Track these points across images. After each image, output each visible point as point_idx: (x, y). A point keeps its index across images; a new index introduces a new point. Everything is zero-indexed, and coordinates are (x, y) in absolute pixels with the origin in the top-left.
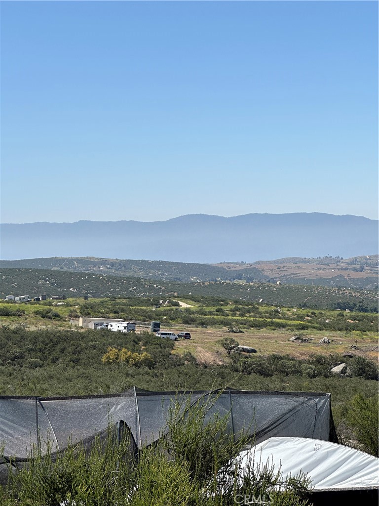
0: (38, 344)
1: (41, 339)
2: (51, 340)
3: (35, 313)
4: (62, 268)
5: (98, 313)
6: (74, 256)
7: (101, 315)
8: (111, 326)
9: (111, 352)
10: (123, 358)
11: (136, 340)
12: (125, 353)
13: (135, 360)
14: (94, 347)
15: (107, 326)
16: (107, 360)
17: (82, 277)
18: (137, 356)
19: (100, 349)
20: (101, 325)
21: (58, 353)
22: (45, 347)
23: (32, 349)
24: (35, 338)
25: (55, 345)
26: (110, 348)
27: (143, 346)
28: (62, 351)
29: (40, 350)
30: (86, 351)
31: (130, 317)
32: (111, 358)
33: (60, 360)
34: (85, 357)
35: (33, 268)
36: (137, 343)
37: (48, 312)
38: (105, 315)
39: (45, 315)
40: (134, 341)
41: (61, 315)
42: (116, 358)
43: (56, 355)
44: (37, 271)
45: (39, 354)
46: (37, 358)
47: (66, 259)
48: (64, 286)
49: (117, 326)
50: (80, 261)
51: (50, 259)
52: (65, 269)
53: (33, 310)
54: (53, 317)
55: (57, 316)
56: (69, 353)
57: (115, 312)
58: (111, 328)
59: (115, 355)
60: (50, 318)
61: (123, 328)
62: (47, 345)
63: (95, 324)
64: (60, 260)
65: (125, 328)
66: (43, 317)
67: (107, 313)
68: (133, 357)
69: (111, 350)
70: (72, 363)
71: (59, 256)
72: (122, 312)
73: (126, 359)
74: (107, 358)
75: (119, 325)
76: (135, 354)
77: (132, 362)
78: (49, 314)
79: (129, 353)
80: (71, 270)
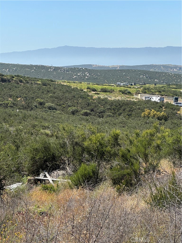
0: (113, 106)
1: (115, 104)
2: (120, 105)
3: (119, 91)
4: (155, 70)
5: (150, 92)
6: (162, 64)
7: (151, 93)
8: (153, 98)
9: (147, 111)
10: (152, 114)
11: (161, 106)
12: (154, 112)
13: (158, 116)
14: (139, 109)
15: (151, 98)
16: (144, 115)
17: (161, 74)
18: (159, 114)
19: (142, 110)
20: (148, 98)
21: (121, 111)
22: (116, 108)
23: (110, 109)
24: (112, 103)
25: (121, 107)
26: (146, 109)
27: (164, 109)
28: (124, 110)
29: (114, 109)
30: (135, 111)
31: (166, 95)
32: (146, 114)
33: (122, 114)
34: (134, 113)
35: (138, 69)
36: (161, 107)
37: (125, 91)
38: (154, 93)
39: (123, 92)
40: (160, 106)
41: (132, 93)
42: (148, 114)
43: (120, 112)
44: (140, 71)
45: (113, 111)
46: (111, 113)
47: (157, 65)
48: (152, 78)
49: (156, 99)
50: (164, 66)
51: (150, 65)
52: (157, 70)
53: (119, 90)
54: (128, 94)
55: (129, 93)
56: (127, 111)
57: (159, 92)
58: (153, 99)
59: (148, 113)
60: (126, 94)
61: (158, 100)
62: (117, 107)
63: (145, 97)
64: (155, 65)
65: (159, 100)
66: (123, 93)
67: (155, 92)
68: (157, 114)
69: (146, 110)
70: (127, 116)
71: (154, 64)
72: (163, 92)
73: (154, 115)
74: (144, 114)
75: (156, 98)
76: (159, 113)
77: (156, 116)
78: (126, 92)
79: (155, 112)
80: (160, 71)
